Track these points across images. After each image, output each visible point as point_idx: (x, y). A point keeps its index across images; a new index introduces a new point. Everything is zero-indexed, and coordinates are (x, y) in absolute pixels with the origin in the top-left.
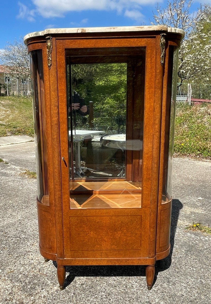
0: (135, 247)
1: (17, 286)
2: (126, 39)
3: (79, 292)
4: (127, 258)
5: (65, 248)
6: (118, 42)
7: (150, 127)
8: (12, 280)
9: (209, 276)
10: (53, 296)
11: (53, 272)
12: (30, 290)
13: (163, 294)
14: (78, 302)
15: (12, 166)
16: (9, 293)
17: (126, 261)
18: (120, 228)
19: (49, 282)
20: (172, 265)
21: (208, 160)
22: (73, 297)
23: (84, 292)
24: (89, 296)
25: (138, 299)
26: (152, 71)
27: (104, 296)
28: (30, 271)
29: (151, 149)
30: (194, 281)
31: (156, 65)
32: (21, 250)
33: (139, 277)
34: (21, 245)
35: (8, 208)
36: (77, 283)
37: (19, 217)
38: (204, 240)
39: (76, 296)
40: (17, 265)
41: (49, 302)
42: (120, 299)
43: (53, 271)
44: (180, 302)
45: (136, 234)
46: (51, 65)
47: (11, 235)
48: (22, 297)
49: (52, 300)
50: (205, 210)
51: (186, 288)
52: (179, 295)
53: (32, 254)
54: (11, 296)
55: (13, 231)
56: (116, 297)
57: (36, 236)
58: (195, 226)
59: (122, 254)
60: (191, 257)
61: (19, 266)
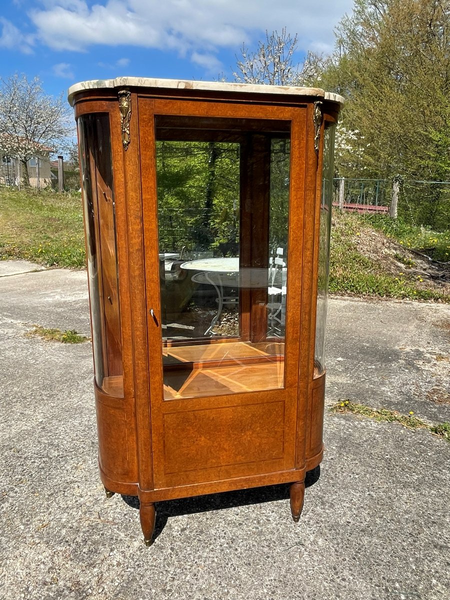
0: (274, 455)
1: (61, 553)
2: (259, 106)
3: (181, 544)
4: (262, 475)
5: (156, 470)
6: (247, 110)
7: (298, 254)
8: (50, 541)
9: (379, 485)
10: (135, 560)
11: (125, 515)
12: (89, 556)
13: (319, 525)
14: (183, 563)
15: (6, 319)
16: (47, 568)
17: (260, 479)
18: (250, 425)
19: (123, 535)
20: (322, 474)
21: (338, 297)
22: (172, 556)
23: (189, 543)
24: (200, 548)
25: (281, 541)
26: (301, 162)
27: (225, 545)
28: (80, 519)
29: (300, 290)
30: (360, 496)
31: (307, 153)
32: (56, 480)
33: (275, 502)
34: (54, 472)
35: (13, 402)
36: (173, 529)
37: (39, 417)
38: (359, 426)
39: (177, 552)
40: (53, 511)
41: (129, 573)
42: (253, 545)
43: (125, 513)
44: (347, 535)
45: (276, 433)
46: (129, 143)
47: (30, 454)
48: (76, 572)
49: (134, 568)
50: (351, 378)
51: (350, 509)
52: (343, 522)
53: (78, 487)
54: (53, 575)
55: (31, 445)
56: (245, 542)
57: (80, 450)
58: (343, 405)
59: (253, 468)
60: (348, 457)
61: (58, 511)
